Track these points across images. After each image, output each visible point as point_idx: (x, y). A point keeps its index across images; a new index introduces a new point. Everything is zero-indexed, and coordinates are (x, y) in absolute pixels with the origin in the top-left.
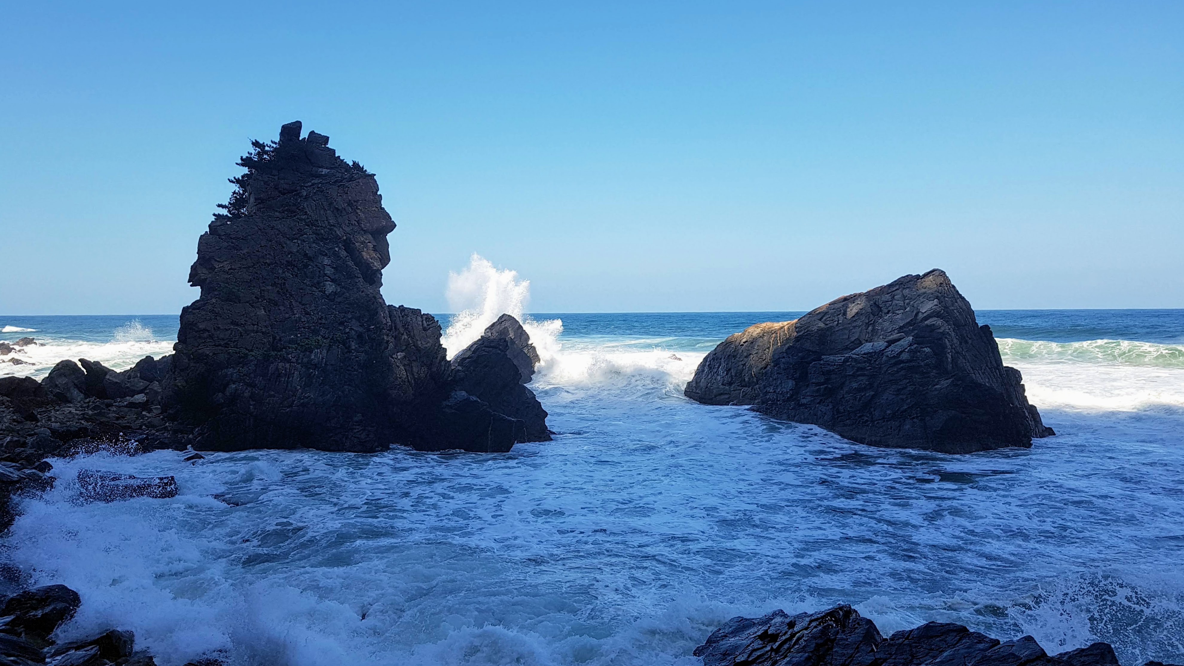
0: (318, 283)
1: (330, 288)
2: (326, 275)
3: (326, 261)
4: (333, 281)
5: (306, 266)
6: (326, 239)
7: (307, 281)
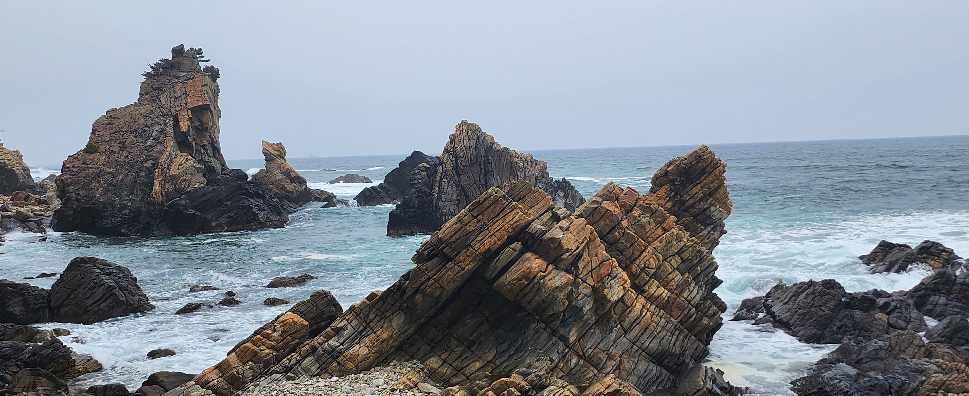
0: (145, 141)
1: (149, 142)
2: (152, 136)
3: (157, 128)
4: (154, 139)
5: (144, 131)
6: (166, 115)
7: (141, 141)
